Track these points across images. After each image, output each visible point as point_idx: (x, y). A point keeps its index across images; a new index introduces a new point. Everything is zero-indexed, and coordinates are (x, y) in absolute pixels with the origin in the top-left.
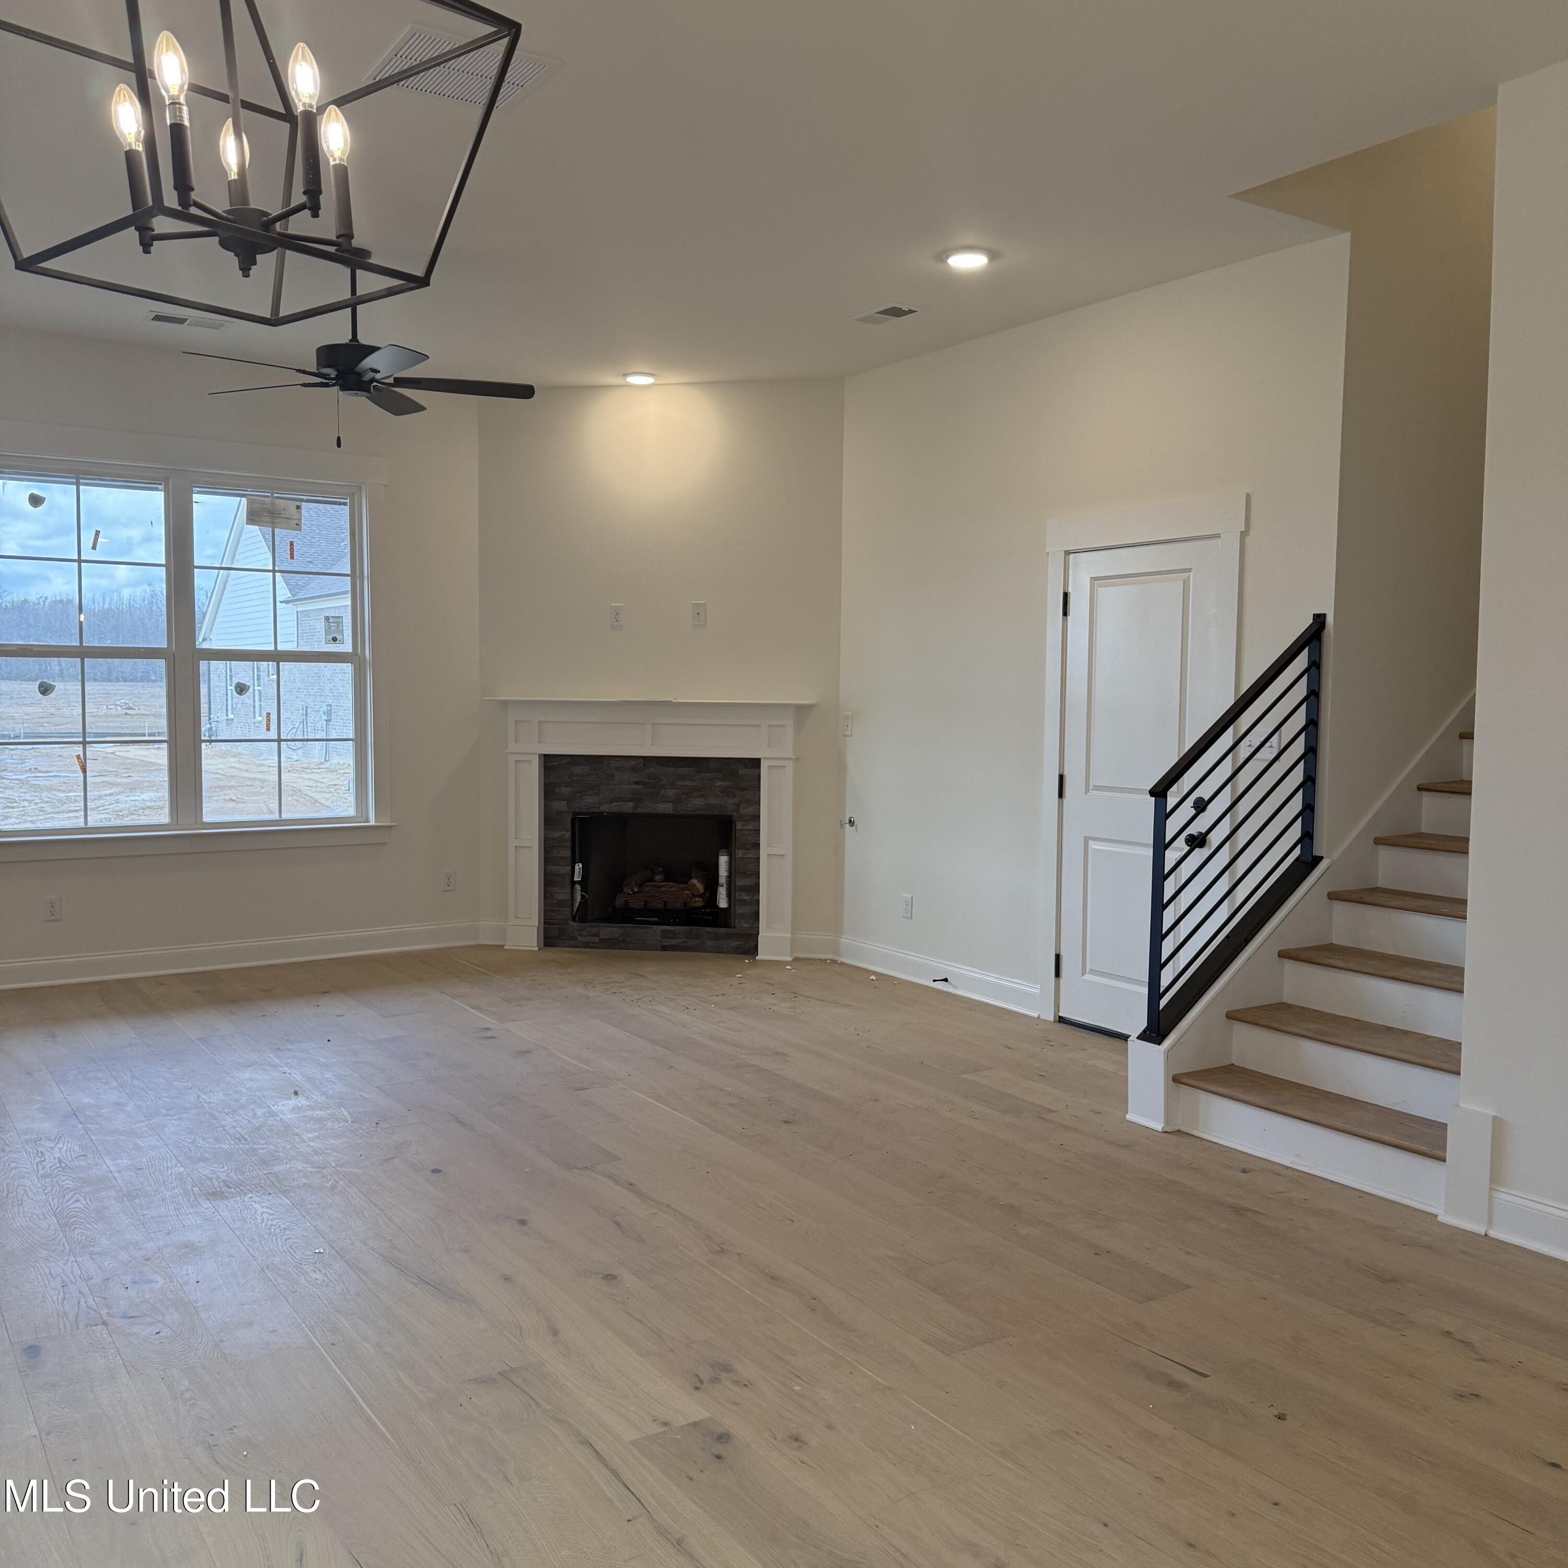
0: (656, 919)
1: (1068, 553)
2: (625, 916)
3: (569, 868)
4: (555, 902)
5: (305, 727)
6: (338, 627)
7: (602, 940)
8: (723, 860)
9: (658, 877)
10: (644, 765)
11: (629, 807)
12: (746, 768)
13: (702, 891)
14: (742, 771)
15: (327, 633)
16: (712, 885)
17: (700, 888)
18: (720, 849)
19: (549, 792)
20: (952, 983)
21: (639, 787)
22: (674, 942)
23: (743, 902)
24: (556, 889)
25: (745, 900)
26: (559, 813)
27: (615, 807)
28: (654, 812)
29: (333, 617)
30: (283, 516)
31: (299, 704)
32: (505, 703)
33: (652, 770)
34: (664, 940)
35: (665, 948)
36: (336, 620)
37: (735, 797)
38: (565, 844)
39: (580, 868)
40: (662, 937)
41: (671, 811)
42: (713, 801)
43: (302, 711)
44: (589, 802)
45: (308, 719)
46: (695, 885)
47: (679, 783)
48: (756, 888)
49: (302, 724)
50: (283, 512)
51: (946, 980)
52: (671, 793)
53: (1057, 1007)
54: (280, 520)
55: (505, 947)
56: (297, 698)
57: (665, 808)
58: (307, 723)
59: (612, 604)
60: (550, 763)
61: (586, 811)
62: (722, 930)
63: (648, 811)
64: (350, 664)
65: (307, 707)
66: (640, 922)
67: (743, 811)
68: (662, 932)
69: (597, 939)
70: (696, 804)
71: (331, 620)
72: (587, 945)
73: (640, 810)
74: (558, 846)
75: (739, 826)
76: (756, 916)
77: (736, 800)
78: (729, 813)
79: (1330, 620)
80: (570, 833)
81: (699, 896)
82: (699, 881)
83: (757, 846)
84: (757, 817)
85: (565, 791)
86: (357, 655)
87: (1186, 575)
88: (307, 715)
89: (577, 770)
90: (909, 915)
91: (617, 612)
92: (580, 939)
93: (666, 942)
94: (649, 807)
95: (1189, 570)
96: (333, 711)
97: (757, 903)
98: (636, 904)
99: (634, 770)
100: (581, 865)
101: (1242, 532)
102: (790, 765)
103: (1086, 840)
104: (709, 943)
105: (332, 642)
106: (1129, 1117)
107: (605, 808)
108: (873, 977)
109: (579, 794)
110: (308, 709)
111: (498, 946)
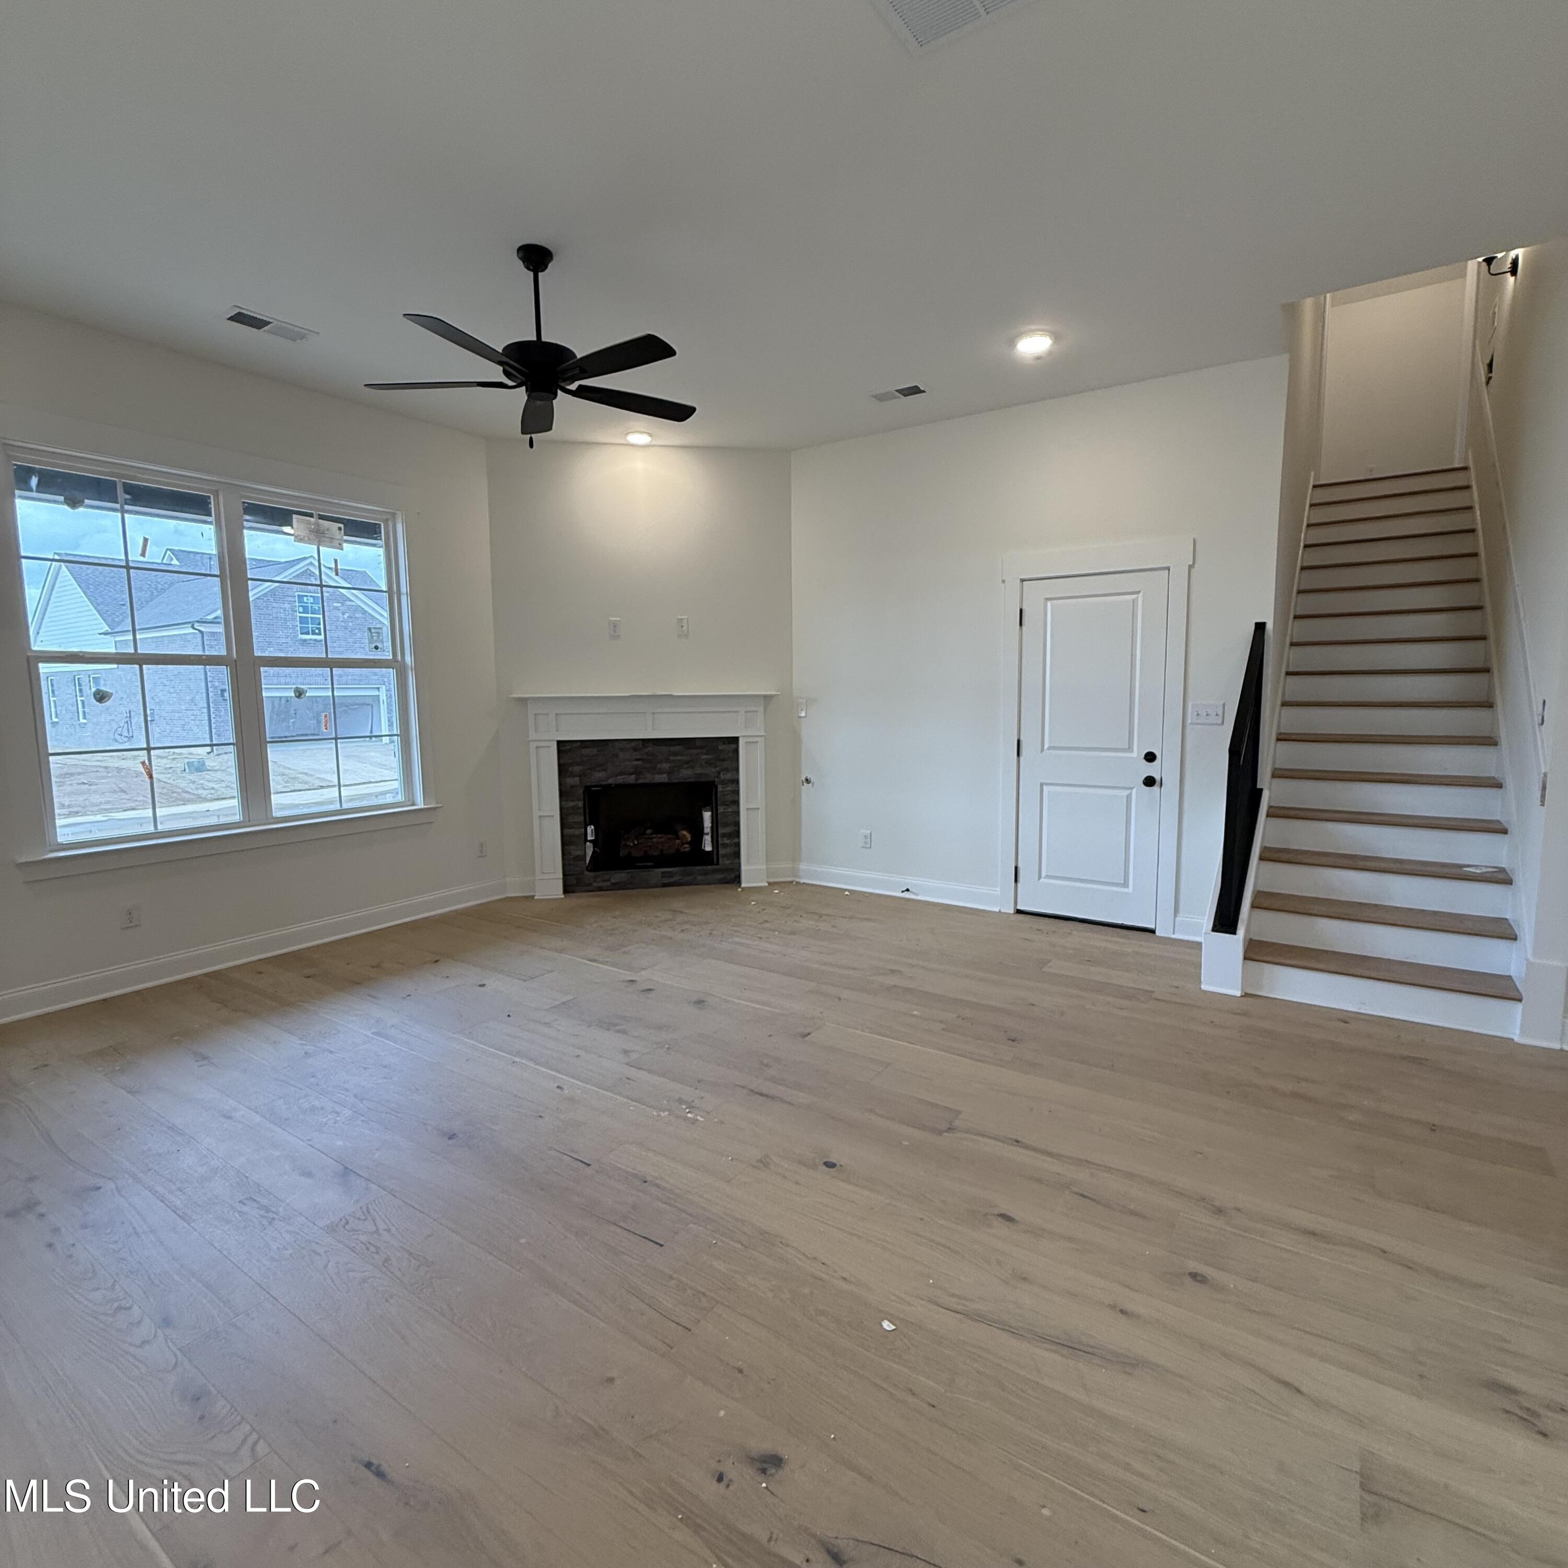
0: (652, 864)
1: (1023, 581)
2: (629, 863)
3: (583, 830)
4: (572, 857)
5: (130, 726)
6: (378, 637)
7: (613, 884)
8: (707, 816)
9: (648, 831)
10: (643, 745)
11: (631, 779)
12: (724, 744)
13: (689, 839)
14: (721, 747)
15: (370, 642)
16: (698, 833)
17: (689, 837)
18: (705, 807)
19: (563, 770)
20: (914, 891)
21: (639, 763)
22: (672, 880)
23: (725, 845)
24: (572, 847)
25: (727, 844)
26: (572, 787)
27: (620, 780)
28: (653, 782)
29: (375, 628)
30: (327, 535)
31: (123, 709)
32: (523, 701)
33: (650, 749)
34: (664, 879)
35: (664, 885)
36: (378, 630)
37: (716, 767)
38: (579, 811)
39: (592, 830)
40: (662, 877)
41: (666, 780)
42: (699, 770)
43: (126, 715)
44: (598, 776)
45: (132, 720)
46: (684, 835)
47: (671, 758)
48: (737, 834)
49: (126, 724)
50: (326, 532)
51: (908, 890)
52: (666, 766)
53: (1016, 903)
54: (323, 539)
55: (536, 898)
56: (120, 705)
57: (663, 778)
58: (131, 723)
59: (611, 619)
60: (563, 747)
61: (597, 784)
62: (709, 867)
63: (647, 781)
64: (391, 669)
65: (130, 712)
66: (640, 867)
67: (722, 776)
68: (663, 873)
69: (609, 884)
70: (686, 774)
71: (373, 631)
72: (601, 889)
73: (641, 781)
74: (573, 813)
75: (720, 788)
76: (737, 855)
77: (717, 769)
78: (712, 779)
79: (1270, 626)
80: (582, 802)
81: (687, 843)
82: (688, 832)
83: (737, 803)
84: (737, 782)
85: (577, 769)
86: (397, 661)
87: (1134, 596)
88: (130, 717)
89: (585, 752)
90: (869, 846)
91: (615, 625)
92: (595, 884)
93: (666, 881)
94: (648, 778)
95: (1138, 593)
96: (155, 713)
97: (738, 845)
98: (636, 853)
99: (635, 750)
100: (593, 827)
101: (1189, 566)
102: (761, 740)
103: (1042, 785)
104: (699, 878)
105: (374, 650)
106: (1204, 987)
107: (611, 781)
108: (847, 893)
109: (589, 771)
110: (132, 713)
111: (527, 897)
